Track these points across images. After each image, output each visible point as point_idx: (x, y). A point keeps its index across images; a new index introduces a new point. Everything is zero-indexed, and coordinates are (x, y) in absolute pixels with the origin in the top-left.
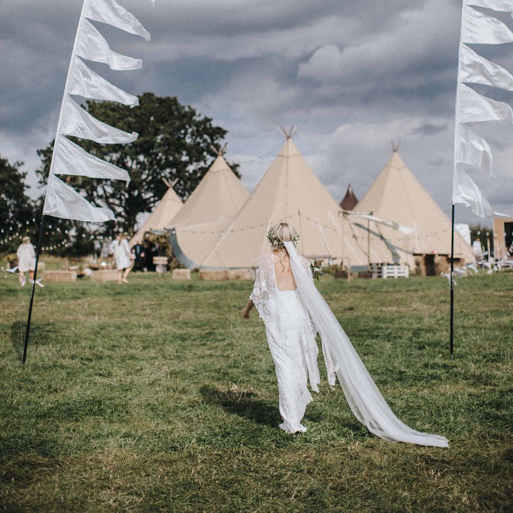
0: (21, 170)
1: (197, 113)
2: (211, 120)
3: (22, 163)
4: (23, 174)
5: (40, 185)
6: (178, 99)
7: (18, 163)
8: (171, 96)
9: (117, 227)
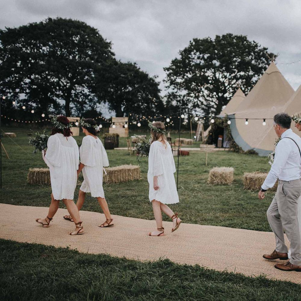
0: (157, 80)
1: (259, 45)
2: (267, 49)
3: (157, 76)
4: (158, 83)
5: (166, 89)
6: (247, 37)
7: (155, 76)
8: (243, 35)
9: (211, 114)
